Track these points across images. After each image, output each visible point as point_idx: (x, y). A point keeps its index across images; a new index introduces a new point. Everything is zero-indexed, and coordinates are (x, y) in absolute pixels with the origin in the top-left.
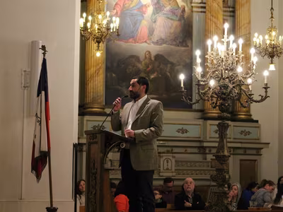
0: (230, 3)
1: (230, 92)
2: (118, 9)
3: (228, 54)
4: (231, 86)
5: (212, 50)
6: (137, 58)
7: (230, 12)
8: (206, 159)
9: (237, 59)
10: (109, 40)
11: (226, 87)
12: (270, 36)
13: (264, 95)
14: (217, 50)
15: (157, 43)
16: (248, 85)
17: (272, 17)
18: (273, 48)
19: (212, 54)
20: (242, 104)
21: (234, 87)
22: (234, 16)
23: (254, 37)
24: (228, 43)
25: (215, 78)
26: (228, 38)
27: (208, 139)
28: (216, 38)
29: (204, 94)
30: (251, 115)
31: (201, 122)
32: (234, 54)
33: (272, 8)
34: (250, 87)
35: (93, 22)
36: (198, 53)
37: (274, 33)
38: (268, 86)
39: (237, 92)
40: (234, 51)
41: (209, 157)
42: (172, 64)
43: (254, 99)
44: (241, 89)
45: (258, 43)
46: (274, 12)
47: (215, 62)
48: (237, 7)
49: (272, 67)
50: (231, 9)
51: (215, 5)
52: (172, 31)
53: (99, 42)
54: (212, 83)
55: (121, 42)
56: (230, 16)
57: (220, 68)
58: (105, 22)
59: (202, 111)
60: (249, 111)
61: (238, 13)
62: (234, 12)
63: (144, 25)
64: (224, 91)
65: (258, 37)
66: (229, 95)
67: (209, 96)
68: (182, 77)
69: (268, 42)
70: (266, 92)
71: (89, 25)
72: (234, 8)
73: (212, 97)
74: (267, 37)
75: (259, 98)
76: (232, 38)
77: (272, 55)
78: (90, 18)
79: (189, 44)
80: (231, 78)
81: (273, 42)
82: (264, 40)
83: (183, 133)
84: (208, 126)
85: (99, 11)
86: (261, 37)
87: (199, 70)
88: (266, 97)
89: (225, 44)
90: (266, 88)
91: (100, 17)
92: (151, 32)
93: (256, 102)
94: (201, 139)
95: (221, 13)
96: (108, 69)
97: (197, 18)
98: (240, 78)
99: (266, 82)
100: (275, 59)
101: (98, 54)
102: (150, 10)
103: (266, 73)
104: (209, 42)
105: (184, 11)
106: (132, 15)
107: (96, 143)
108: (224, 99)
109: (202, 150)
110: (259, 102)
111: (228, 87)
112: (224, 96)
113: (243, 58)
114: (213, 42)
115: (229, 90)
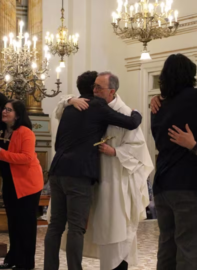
0: (23, 2)
1: (25, 87)
3: (23, 51)
4: (26, 81)
5: (8, 45)
7: (23, 11)
9: (31, 56)
11: (21, 82)
12: (61, 34)
13: (56, 90)
14: (13, 47)
16: (41, 80)
17: (63, 17)
18: (64, 46)
19: (8, 50)
20: (35, 99)
21: (28, 82)
22: (26, 15)
23: (46, 35)
24: (23, 40)
25: (10, 73)
26: (23, 35)
28: (12, 35)
30: (42, 110)
32: (29, 51)
33: (63, 9)
34: (43, 82)
37: (64, 33)
38: (60, 82)
39: (31, 86)
40: (29, 48)
43: (47, 93)
44: (35, 84)
45: (49, 42)
46: (64, 13)
47: (11, 58)
48: (30, 7)
49: (62, 65)
50: (24, 8)
51: (9, 4)
54: (8, 78)
56: (23, 15)
57: (15, 64)
60: (40, 106)
61: (30, 12)
62: (26, 11)
64: (19, 86)
65: (49, 36)
66: (24, 89)
67: (5, 90)
69: (59, 41)
70: (58, 87)
72: (27, 7)
73: (7, 91)
74: (58, 36)
75: (52, 93)
76: (27, 35)
77: (62, 54)
80: (25, 74)
81: (63, 41)
82: (55, 39)
86: (52, 36)
88: (58, 92)
89: (20, 41)
90: (58, 84)
93: (49, 96)
95: (15, 11)
98: (34, 74)
99: (58, 78)
100: (65, 57)
103: (58, 70)
104: (5, 39)
110: (51, 96)
111: (23, 82)
112: (19, 91)
113: (37, 54)
114: (9, 39)
115: (23, 85)
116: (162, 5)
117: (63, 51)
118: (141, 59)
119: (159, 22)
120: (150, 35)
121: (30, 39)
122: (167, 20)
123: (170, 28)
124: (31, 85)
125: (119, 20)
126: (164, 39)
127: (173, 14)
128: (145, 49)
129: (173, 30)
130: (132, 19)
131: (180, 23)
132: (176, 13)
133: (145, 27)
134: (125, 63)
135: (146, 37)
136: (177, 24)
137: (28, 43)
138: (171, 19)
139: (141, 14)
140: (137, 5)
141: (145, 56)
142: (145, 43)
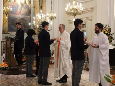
2: (12, 6)
5: (38, 17)
6: (17, 19)
10: (9, 14)
13: (50, 29)
15: (22, 15)
17: (52, 9)
23: (47, 14)
24: (42, 16)
25: (38, 24)
28: (39, 14)
29: (36, 28)
33: (52, 7)
35: (5, 9)
36: (34, 18)
37: (52, 13)
42: (26, 21)
45: (48, 16)
48: (43, 6)
49: (52, 22)
51: (37, 6)
52: (26, 12)
53: (7, 14)
55: (12, 15)
57: (40, 22)
58: (8, 9)
61: (43, 8)
62: (42, 8)
63: (18, 10)
64: (41, 28)
68: (30, 24)
69: (51, 16)
71: (4, 10)
74: (50, 14)
76: (43, 14)
77: (51, 19)
78: (4, 8)
79: (30, 15)
82: (50, 15)
85: (7, 6)
86: (49, 14)
87: (34, 22)
91: (7, 8)
92: (20, 12)
93: (49, 31)
95: (39, 8)
96: (9, 21)
97: (32, 9)
99: (51, 26)
100: (52, 20)
101: (7, 18)
102: (20, 6)
103: (51, 24)
104: (37, 15)
105: (29, 7)
106: (15, 7)
107: (9, 41)
116: (79, 6)
117: (52, 18)
119: (78, 11)
120: (76, 14)
121: (44, 15)
122: (80, 10)
123: (81, 12)
125: (67, 10)
126: (79, 15)
127: (82, 9)
128: (74, 18)
130: (71, 10)
131: (84, 11)
132: (83, 8)
133: (74, 12)
134: (68, 21)
135: (74, 15)
136: (83, 11)
137: (43, 17)
138: (81, 10)
139: (73, 9)
140: (72, 6)
142: (74, 16)
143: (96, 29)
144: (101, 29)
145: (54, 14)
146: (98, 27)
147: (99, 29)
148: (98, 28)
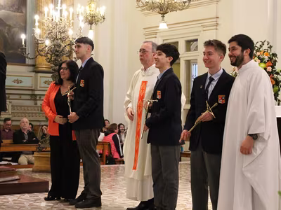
1: (63, 50)
3: (61, 20)
4: (63, 45)
5: (48, 16)
8: (36, 104)
9: (68, 24)
11: (59, 46)
12: (90, 7)
14: (52, 16)
18: (92, 17)
19: (48, 19)
21: (65, 46)
23: (77, 7)
24: (61, 11)
25: (50, 38)
26: (61, 6)
27: (39, 88)
28: (51, 6)
29: (42, 51)
31: (33, 74)
32: (66, 20)
36: (37, 17)
37: (93, 5)
40: (66, 17)
41: (39, 103)
42: (10, 26)
44: (71, 48)
47: (51, 25)
49: (91, 32)
54: (48, 42)
57: (54, 31)
59: (34, 66)
64: (58, 49)
66: (61, 52)
67: (45, 52)
68: (23, 37)
69: (88, 12)
73: (47, 53)
74: (87, 8)
76: (64, 6)
77: (91, 23)
79: (24, 11)
80: (63, 39)
81: (92, 13)
82: (85, 9)
83: (18, 83)
84: (39, 77)
86: (83, 7)
87: (38, 31)
89: (59, 11)
94: (33, 88)
98: (71, 39)
100: (94, 26)
104: (45, 9)
108: (57, 56)
109: (34, 97)
111: (60, 46)
112: (57, 53)
113: (73, 23)
114: (49, 9)
115: (62, 48)
117: (92, 21)
118: (159, 28)
120: (167, 8)
121: (67, 10)
123: (184, 2)
124: (67, 49)
126: (178, 11)
128: (163, 20)
129: (187, 4)
133: (163, 2)
134: (144, 31)
135: (164, 10)
137: (65, 14)
141: (163, 26)
142: (163, 15)
143: (234, 52)
144: (249, 51)
145: (98, 6)
146: (237, 46)
147: (242, 51)
148: (240, 48)
